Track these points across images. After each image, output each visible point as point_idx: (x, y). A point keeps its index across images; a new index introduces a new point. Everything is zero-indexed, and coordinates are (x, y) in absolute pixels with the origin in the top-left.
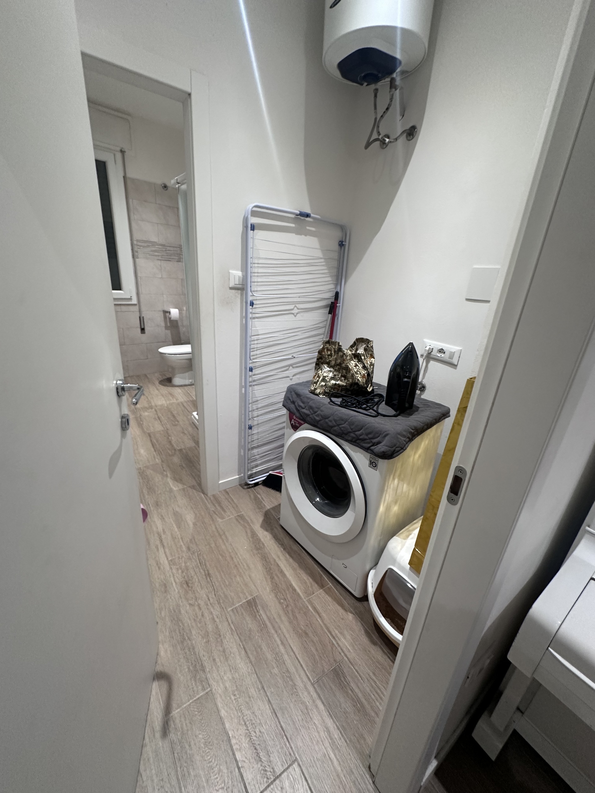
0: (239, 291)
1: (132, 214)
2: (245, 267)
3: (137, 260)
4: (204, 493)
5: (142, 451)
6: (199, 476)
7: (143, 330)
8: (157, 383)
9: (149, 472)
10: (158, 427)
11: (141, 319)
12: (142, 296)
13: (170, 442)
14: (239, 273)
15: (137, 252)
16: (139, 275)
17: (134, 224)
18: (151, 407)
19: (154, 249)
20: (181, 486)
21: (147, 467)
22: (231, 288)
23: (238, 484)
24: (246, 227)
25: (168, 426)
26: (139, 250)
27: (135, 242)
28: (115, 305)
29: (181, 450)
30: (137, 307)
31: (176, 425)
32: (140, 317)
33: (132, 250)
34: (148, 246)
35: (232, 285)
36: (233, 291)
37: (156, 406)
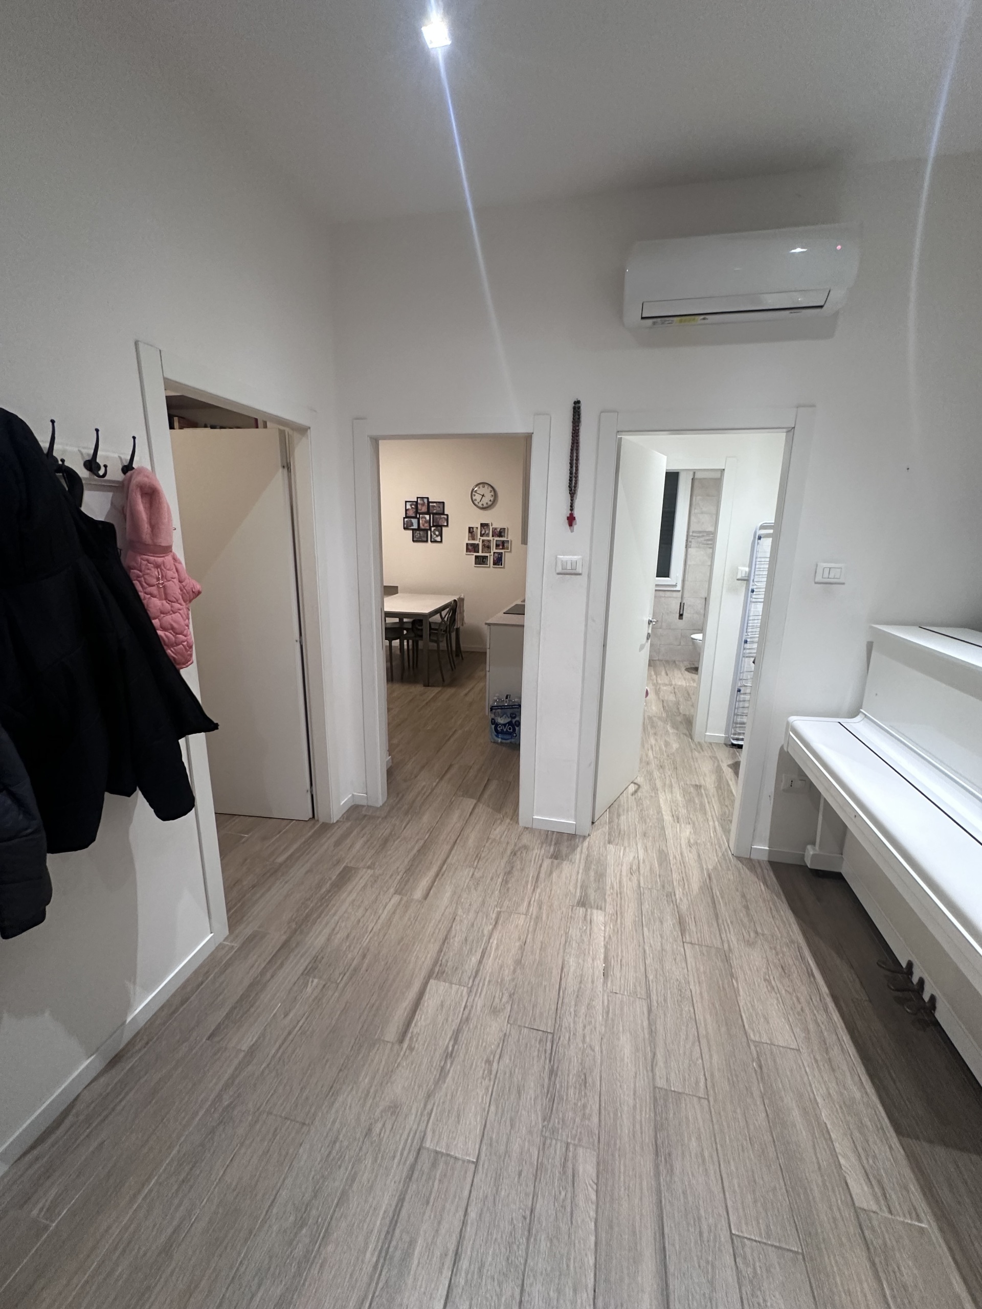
0: (745, 582)
1: (693, 509)
2: (750, 566)
3: (689, 549)
4: (692, 739)
5: (654, 708)
6: (691, 730)
7: (681, 616)
8: (683, 669)
9: (654, 719)
10: (672, 698)
11: (682, 606)
12: (687, 583)
13: (678, 709)
14: (747, 569)
15: (691, 542)
16: (689, 563)
17: (693, 518)
18: (671, 685)
19: (708, 538)
20: (676, 731)
21: (655, 716)
22: (738, 580)
23: (723, 742)
24: (755, 537)
25: (681, 699)
26: (693, 540)
27: (691, 534)
28: (656, 590)
29: (685, 715)
30: (681, 593)
31: (688, 700)
32: (681, 603)
33: (687, 540)
34: (703, 536)
35: (739, 577)
36: (740, 581)
37: (675, 685)
